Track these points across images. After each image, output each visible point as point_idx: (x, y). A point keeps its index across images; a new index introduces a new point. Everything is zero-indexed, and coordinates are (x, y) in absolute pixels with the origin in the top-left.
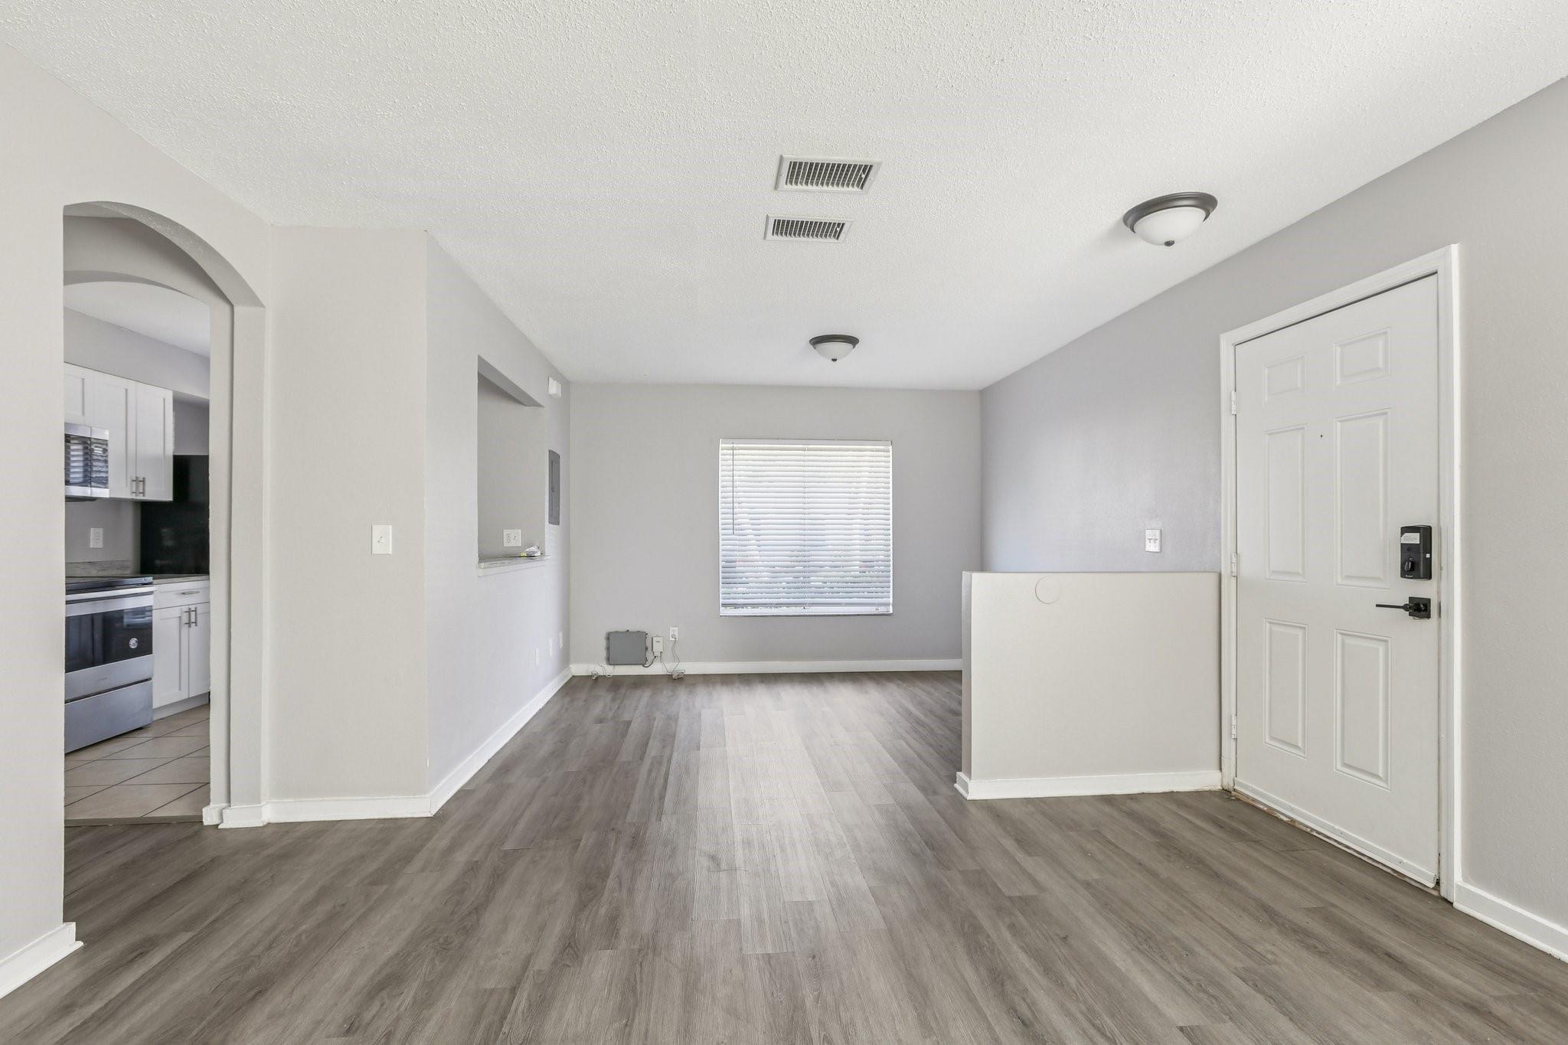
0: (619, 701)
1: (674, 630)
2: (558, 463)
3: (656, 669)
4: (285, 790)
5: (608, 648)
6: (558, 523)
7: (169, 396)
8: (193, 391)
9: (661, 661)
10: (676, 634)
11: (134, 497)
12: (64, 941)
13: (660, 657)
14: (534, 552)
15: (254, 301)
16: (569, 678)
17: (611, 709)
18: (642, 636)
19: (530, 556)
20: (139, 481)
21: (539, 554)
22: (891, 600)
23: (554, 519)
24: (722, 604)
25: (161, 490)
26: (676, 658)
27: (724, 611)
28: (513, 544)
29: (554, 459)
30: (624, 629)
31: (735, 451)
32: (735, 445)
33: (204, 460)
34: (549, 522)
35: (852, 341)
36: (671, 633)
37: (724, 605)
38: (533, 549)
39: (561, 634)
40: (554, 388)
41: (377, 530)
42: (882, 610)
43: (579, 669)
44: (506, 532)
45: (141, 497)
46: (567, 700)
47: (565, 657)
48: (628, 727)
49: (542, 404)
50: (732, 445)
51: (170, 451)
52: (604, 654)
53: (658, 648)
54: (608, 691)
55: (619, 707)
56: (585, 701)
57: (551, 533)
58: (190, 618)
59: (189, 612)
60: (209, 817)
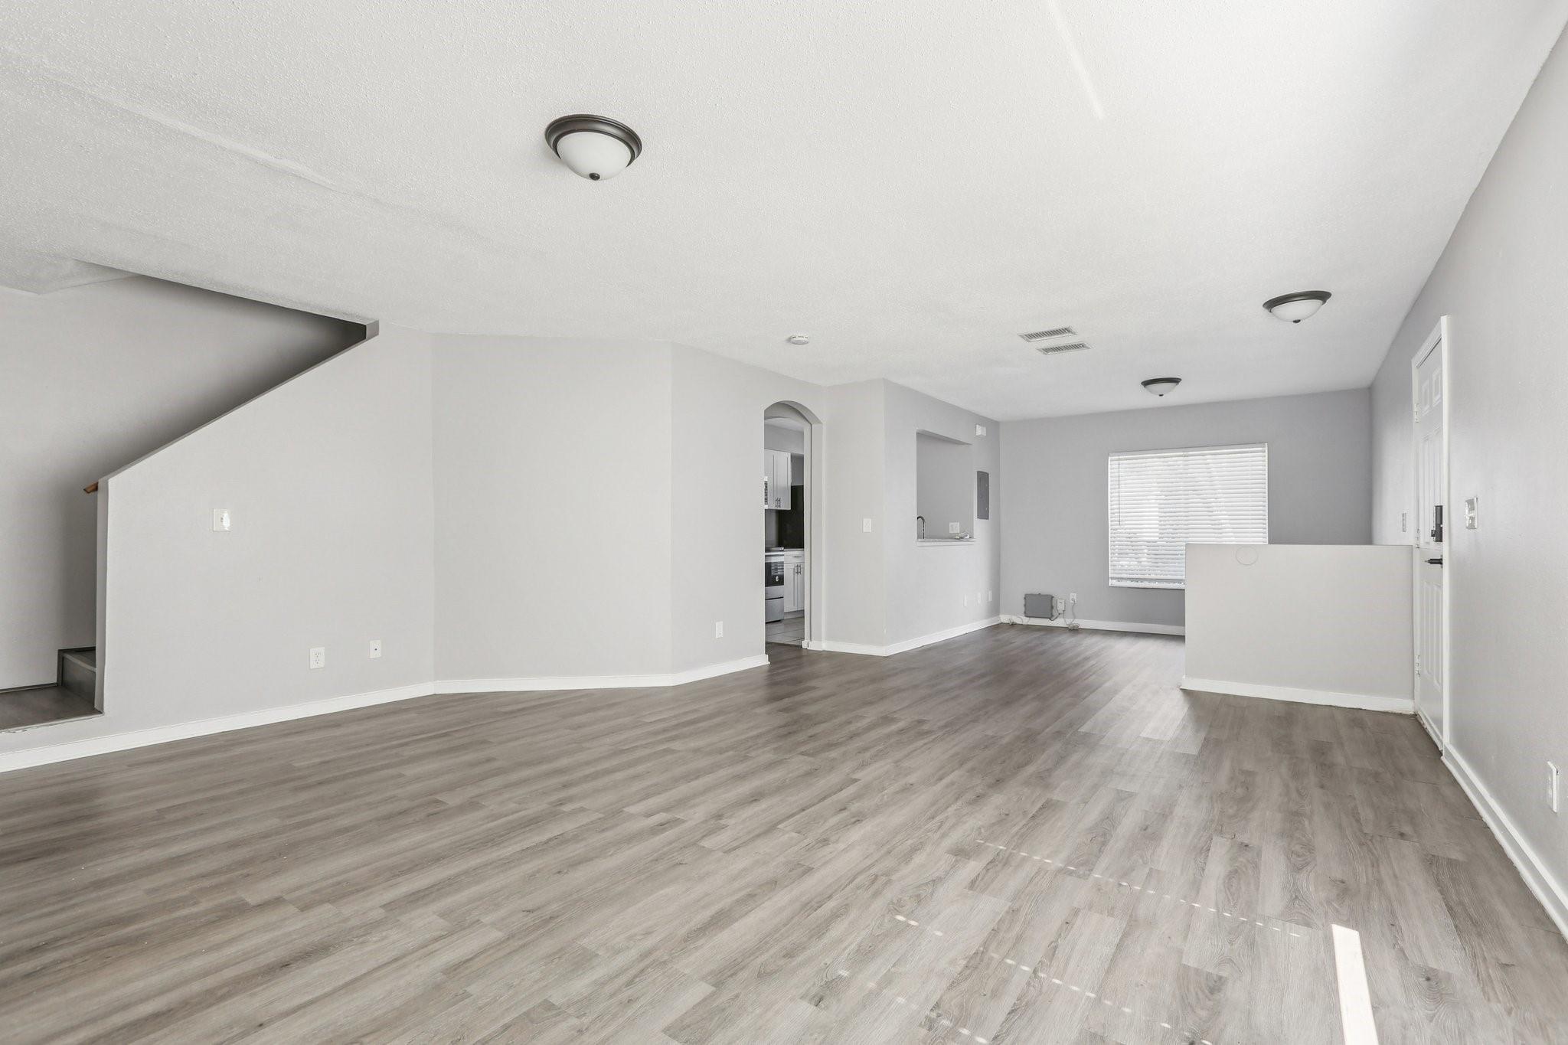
1: (1074, 596)
2: (987, 478)
3: (1059, 622)
4: (831, 637)
5: (1026, 605)
6: (987, 519)
7: (790, 454)
8: (798, 452)
9: (1063, 617)
10: (1075, 598)
11: (776, 508)
12: (763, 660)
13: (1063, 614)
15: (819, 422)
16: (997, 623)
18: (1050, 598)
19: (963, 538)
20: (778, 500)
21: (968, 537)
23: (983, 514)
24: (1110, 578)
25: (786, 505)
26: (1074, 616)
27: (1112, 583)
28: (955, 531)
29: (983, 478)
30: (1038, 592)
31: (1121, 462)
32: (1119, 457)
33: (802, 487)
34: (979, 518)
35: (1176, 381)
36: (1071, 597)
37: (1112, 578)
38: (965, 533)
39: (990, 593)
40: (979, 431)
41: (865, 520)
43: (1002, 618)
44: (951, 524)
45: (779, 509)
46: (987, 632)
47: (995, 608)
49: (970, 443)
51: (790, 485)
52: (1023, 609)
53: (1060, 607)
54: (1017, 630)
57: (979, 524)
58: (799, 570)
59: (798, 566)
60: (804, 646)
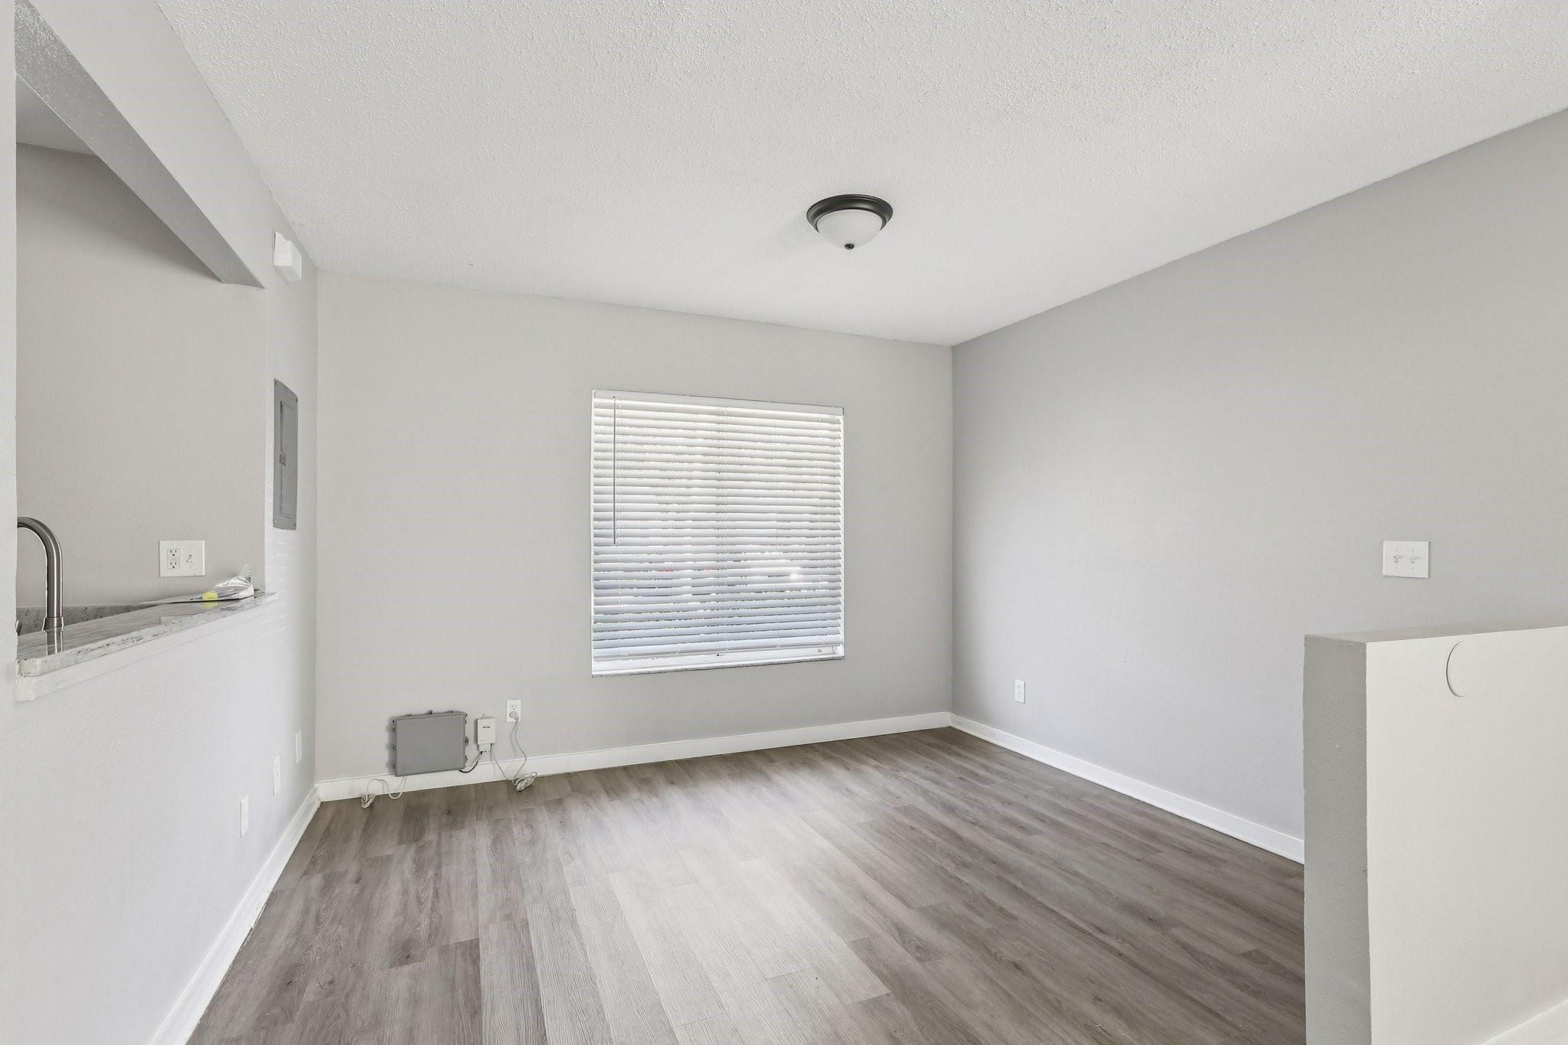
0: (431, 873)
1: (515, 705)
2: (294, 410)
3: (484, 773)
5: (393, 747)
6: (293, 527)
9: (492, 758)
10: (518, 711)
13: (490, 753)
14: (238, 589)
16: (314, 810)
17: (420, 903)
18: (456, 717)
19: (228, 601)
21: (250, 591)
22: (841, 637)
23: (286, 518)
24: (595, 657)
26: (519, 751)
27: (601, 669)
28: (184, 570)
29: (285, 403)
30: (422, 709)
31: (618, 411)
32: (618, 402)
34: (276, 525)
35: (882, 209)
36: (509, 711)
37: (601, 660)
38: (234, 582)
40: (285, 255)
42: (826, 652)
43: (333, 789)
44: (165, 546)
46: (317, 880)
47: (307, 771)
48: (476, 961)
49: (263, 283)
50: (612, 401)
52: (385, 755)
53: (485, 737)
54: (401, 842)
55: (436, 894)
56: (358, 881)
57: (277, 546)
